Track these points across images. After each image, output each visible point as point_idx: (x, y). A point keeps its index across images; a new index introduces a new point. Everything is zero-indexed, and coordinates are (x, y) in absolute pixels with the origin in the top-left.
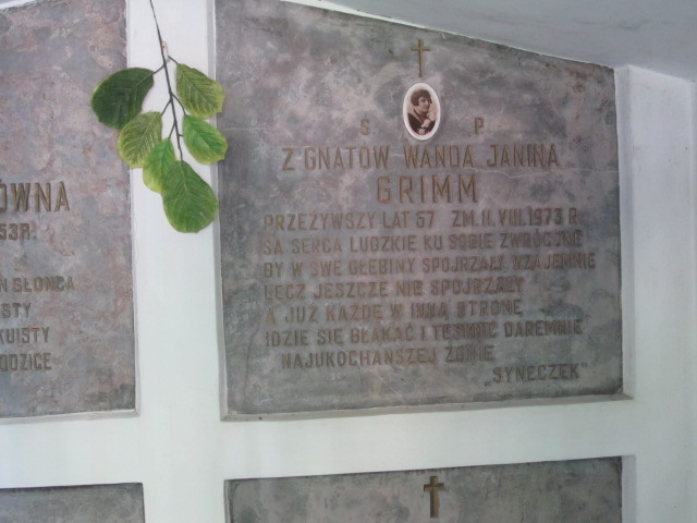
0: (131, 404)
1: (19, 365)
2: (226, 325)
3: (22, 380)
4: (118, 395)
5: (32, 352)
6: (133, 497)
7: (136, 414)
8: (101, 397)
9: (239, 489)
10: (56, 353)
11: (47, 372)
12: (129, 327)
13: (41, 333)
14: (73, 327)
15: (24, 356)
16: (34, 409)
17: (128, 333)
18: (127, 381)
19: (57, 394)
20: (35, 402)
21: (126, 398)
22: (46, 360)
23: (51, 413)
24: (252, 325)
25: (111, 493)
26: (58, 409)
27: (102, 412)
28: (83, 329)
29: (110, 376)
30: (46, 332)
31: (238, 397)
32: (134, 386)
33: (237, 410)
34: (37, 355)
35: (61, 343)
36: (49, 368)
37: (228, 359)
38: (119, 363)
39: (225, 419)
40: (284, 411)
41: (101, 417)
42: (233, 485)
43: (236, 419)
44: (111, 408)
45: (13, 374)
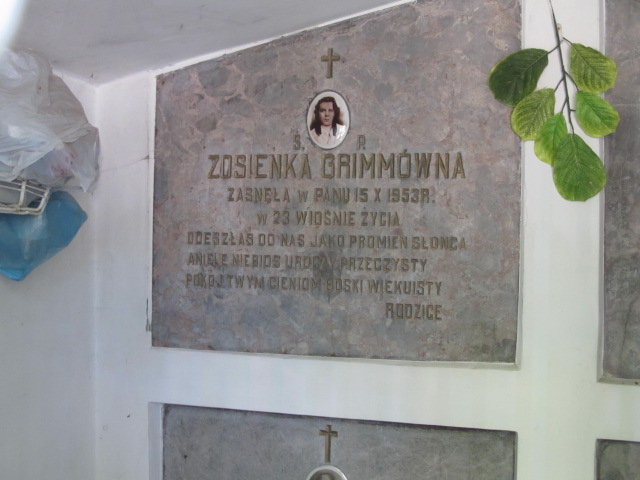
0: (512, 358)
1: (413, 314)
2: (607, 291)
3: (415, 327)
4: (500, 348)
5: (425, 304)
6: (505, 445)
7: (516, 368)
8: (485, 349)
9: (608, 449)
10: (447, 306)
11: (438, 322)
12: (514, 286)
13: (434, 287)
14: (463, 283)
15: (418, 306)
16: (424, 354)
17: (513, 291)
18: (509, 336)
19: (445, 343)
20: (425, 349)
21: (507, 352)
22: (437, 312)
23: (438, 360)
24: (632, 292)
25: (485, 438)
26: (445, 357)
27: (484, 363)
28: (472, 286)
29: (494, 330)
30: (439, 286)
31: (614, 361)
32: (515, 342)
33: (612, 373)
34: (430, 306)
35: (452, 297)
36: (439, 319)
37: (606, 324)
38: (503, 319)
39: (601, 380)
41: (484, 367)
42: (603, 445)
43: (611, 382)
44: (493, 360)
45: (408, 322)
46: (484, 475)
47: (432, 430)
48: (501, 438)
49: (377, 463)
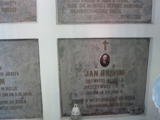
0: (36, 20)
1: (9, 10)
2: (58, 2)
3: (10, 14)
5: (12, 7)
6: (36, 43)
7: (37, 23)
8: (29, 18)
9: (60, 41)
10: (18, 8)
11: (16, 12)
12: (35, 2)
13: (14, 3)
14: (22, 1)
15: (10, 8)
16: (13, 21)
17: (35, 3)
18: (35, 15)
19: (18, 17)
20: (13, 19)
21: (34, 19)
22: (16, 9)
23: (17, 22)
24: (64, 2)
25: (31, 41)
26: (19, 21)
27: (29, 22)
28: (24, 2)
29: (31, 13)
30: (15, 2)
31: (61, 19)
32: (36, 16)
33: (60, 22)
34: (14, 8)
35: (19, 5)
36: (16, 11)
37: (58, 10)
38: (33, 10)
39: (57, 24)
40: (71, 23)
43: (60, 24)
44: (31, 21)
45: (8, 12)
46: (32, 51)
47: (18, 41)
48: (35, 41)
49: (5, 51)
